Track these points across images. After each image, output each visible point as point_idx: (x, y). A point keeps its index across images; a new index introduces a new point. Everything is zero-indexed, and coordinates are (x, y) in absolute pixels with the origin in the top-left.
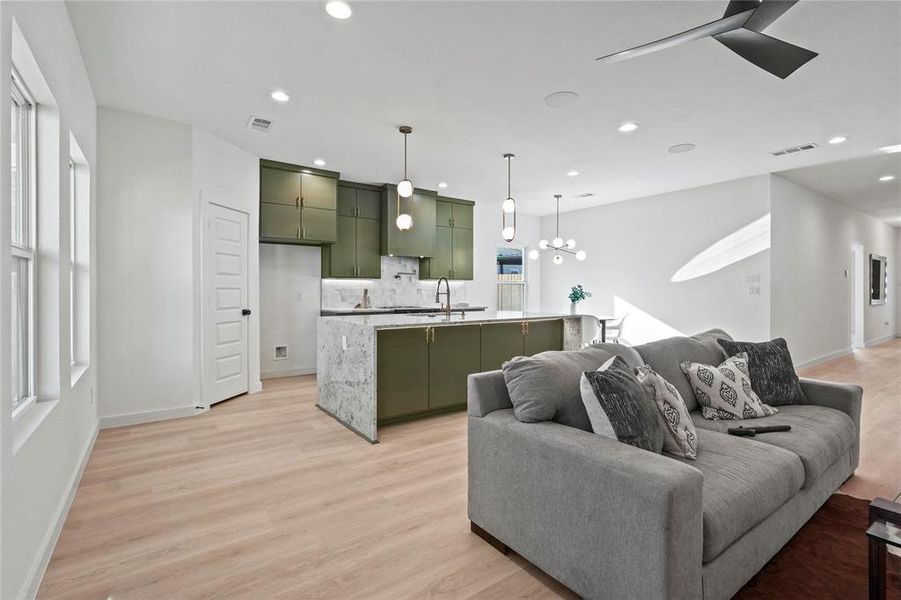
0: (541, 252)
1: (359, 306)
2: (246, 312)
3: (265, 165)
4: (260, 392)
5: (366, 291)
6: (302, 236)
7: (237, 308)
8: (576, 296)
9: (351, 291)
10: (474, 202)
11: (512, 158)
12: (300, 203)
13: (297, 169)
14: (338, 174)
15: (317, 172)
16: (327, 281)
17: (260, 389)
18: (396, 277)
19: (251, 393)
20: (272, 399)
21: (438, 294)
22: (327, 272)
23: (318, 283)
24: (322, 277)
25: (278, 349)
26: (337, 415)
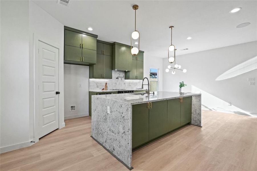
0: (170, 69)
1: (103, 89)
2: (57, 93)
3: (66, 29)
4: (64, 128)
5: (106, 84)
6: (82, 60)
7: (54, 91)
8: (182, 85)
9: (101, 83)
10: (144, 52)
11: (172, 28)
12: (81, 47)
13: (81, 32)
14: (97, 36)
15: (88, 34)
16: (92, 80)
17: (64, 126)
18: (117, 78)
19: (60, 128)
20: (70, 132)
21: (143, 85)
22: (92, 76)
23: (88, 80)
24: (90, 78)
25: (72, 107)
26: (104, 145)
